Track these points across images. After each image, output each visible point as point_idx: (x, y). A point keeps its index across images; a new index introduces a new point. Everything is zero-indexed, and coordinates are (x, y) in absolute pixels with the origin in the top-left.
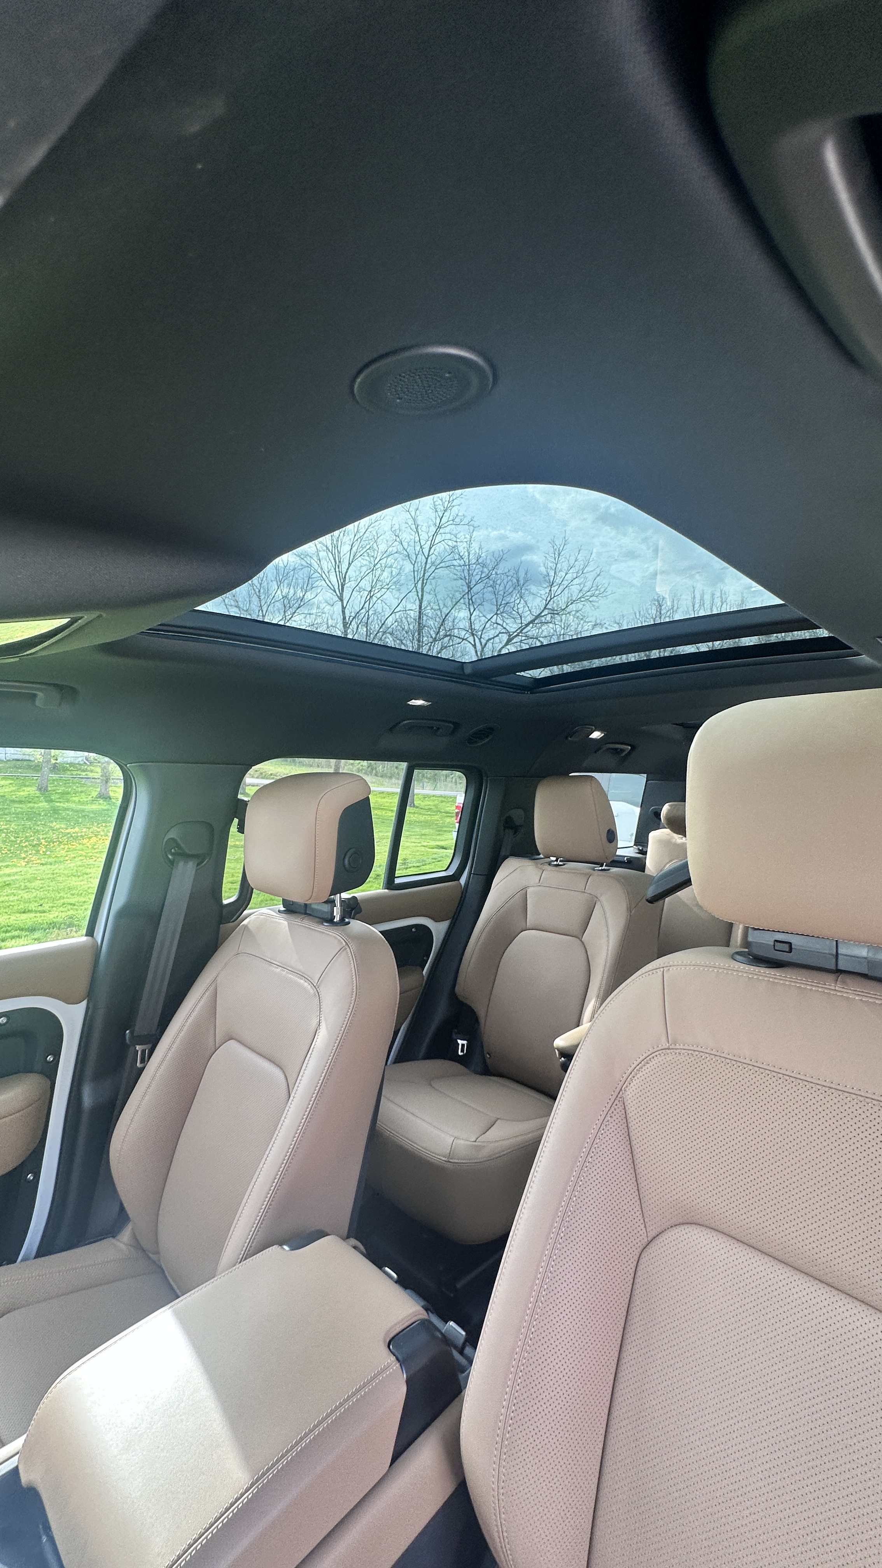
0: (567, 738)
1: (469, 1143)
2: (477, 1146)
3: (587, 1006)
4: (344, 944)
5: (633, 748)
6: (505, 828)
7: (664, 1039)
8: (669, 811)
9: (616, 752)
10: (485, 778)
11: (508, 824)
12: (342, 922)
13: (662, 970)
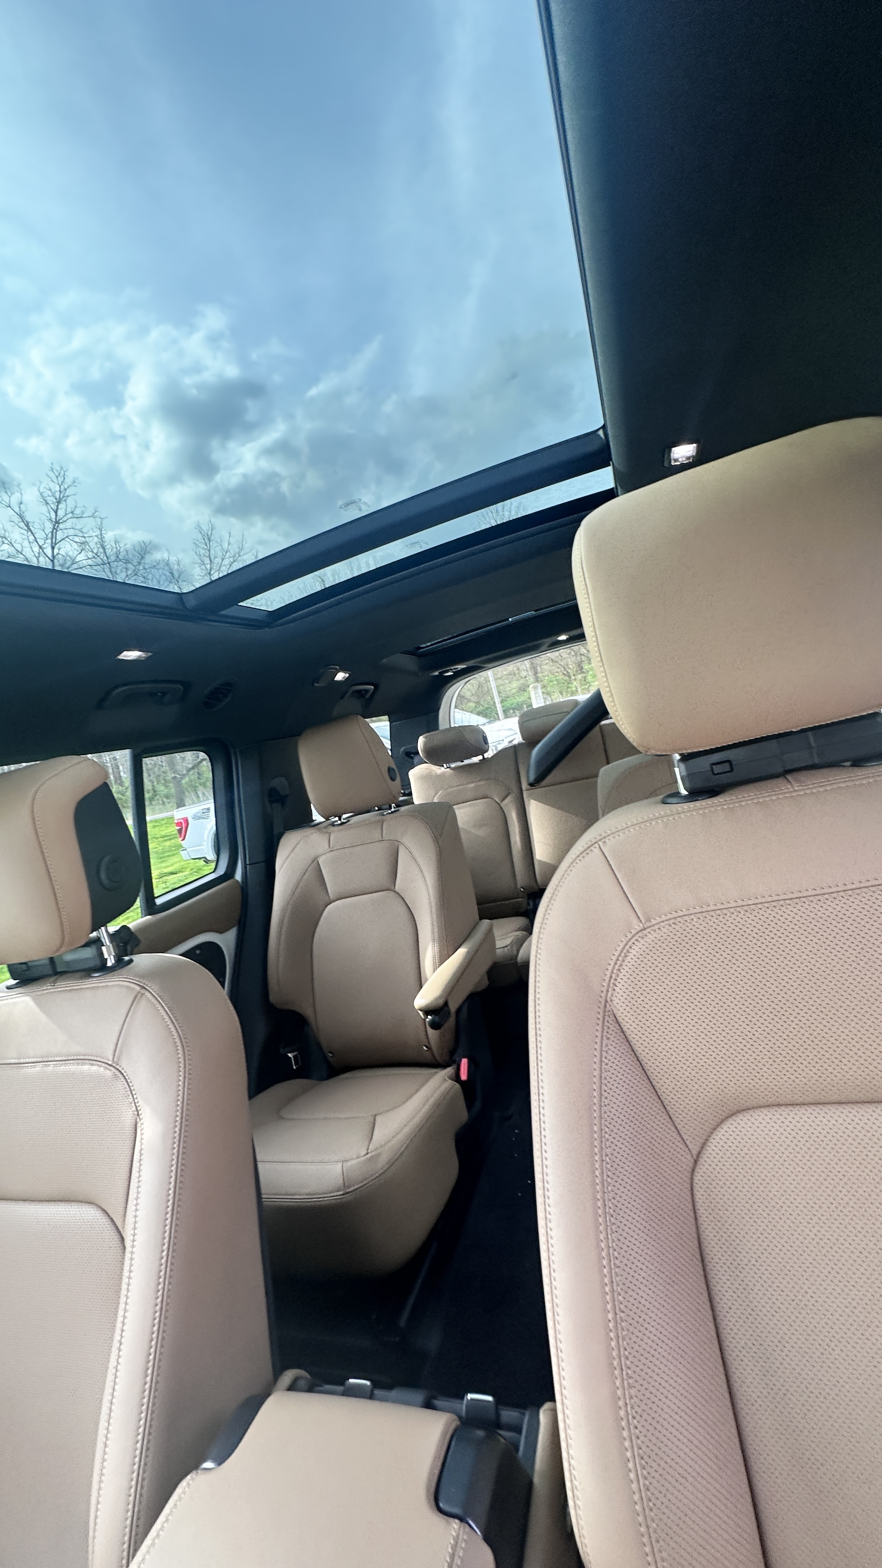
0: (313, 684)
1: (362, 1159)
2: (370, 1159)
3: (425, 956)
4: (138, 988)
5: (376, 686)
6: (271, 802)
7: (635, 921)
8: (425, 744)
9: (360, 694)
10: (232, 750)
11: (274, 797)
12: (120, 963)
13: (596, 845)
